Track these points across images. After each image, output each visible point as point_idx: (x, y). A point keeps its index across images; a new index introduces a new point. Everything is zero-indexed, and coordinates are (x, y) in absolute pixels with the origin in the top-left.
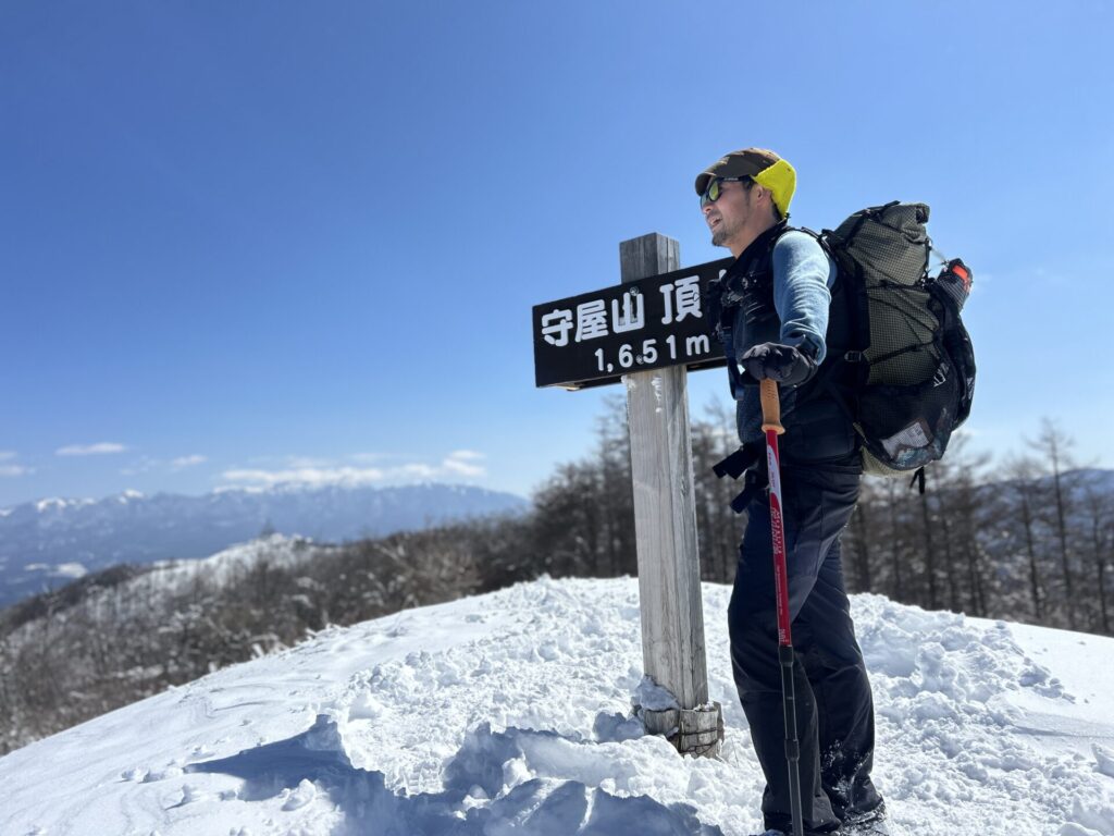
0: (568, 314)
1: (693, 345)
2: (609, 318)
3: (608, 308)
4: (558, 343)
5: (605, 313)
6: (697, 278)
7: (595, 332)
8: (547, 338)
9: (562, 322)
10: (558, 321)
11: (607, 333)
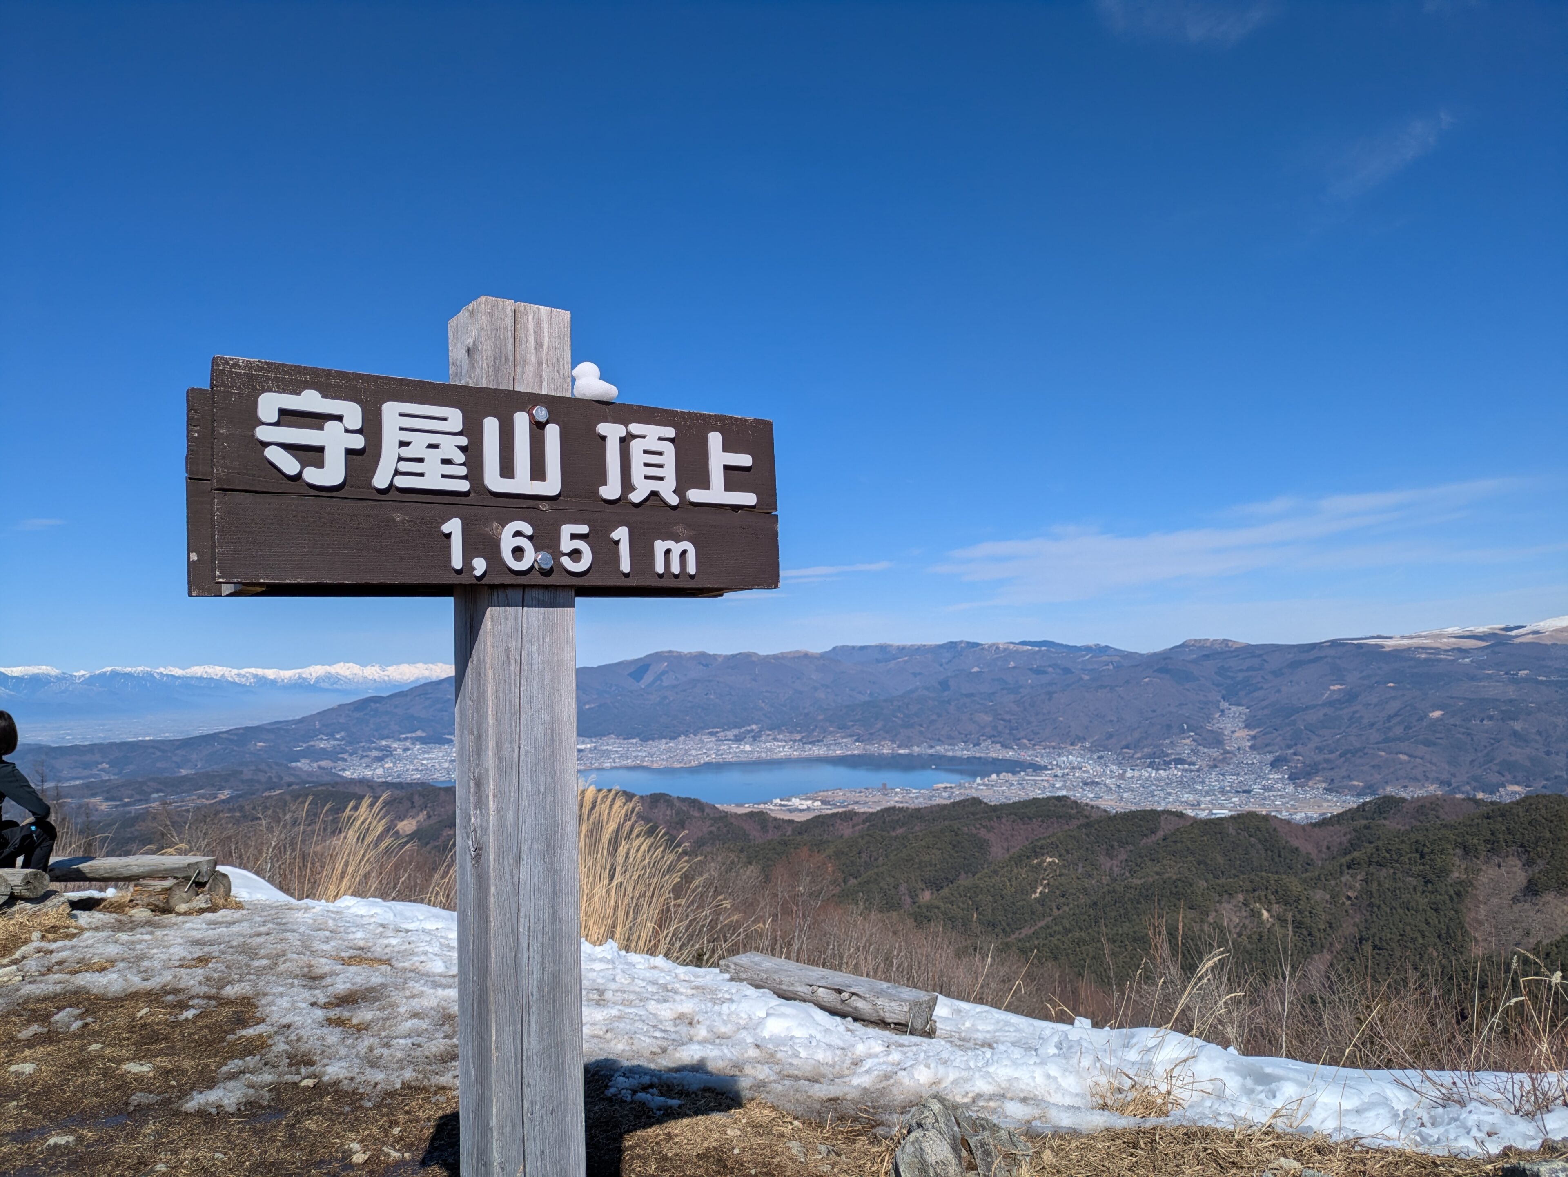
0: (352, 413)
1: (667, 555)
2: (473, 456)
3: (473, 432)
4: (312, 475)
5: (463, 441)
6: (670, 432)
7: (433, 481)
8: (274, 454)
9: (330, 425)
10: (316, 420)
11: (464, 486)
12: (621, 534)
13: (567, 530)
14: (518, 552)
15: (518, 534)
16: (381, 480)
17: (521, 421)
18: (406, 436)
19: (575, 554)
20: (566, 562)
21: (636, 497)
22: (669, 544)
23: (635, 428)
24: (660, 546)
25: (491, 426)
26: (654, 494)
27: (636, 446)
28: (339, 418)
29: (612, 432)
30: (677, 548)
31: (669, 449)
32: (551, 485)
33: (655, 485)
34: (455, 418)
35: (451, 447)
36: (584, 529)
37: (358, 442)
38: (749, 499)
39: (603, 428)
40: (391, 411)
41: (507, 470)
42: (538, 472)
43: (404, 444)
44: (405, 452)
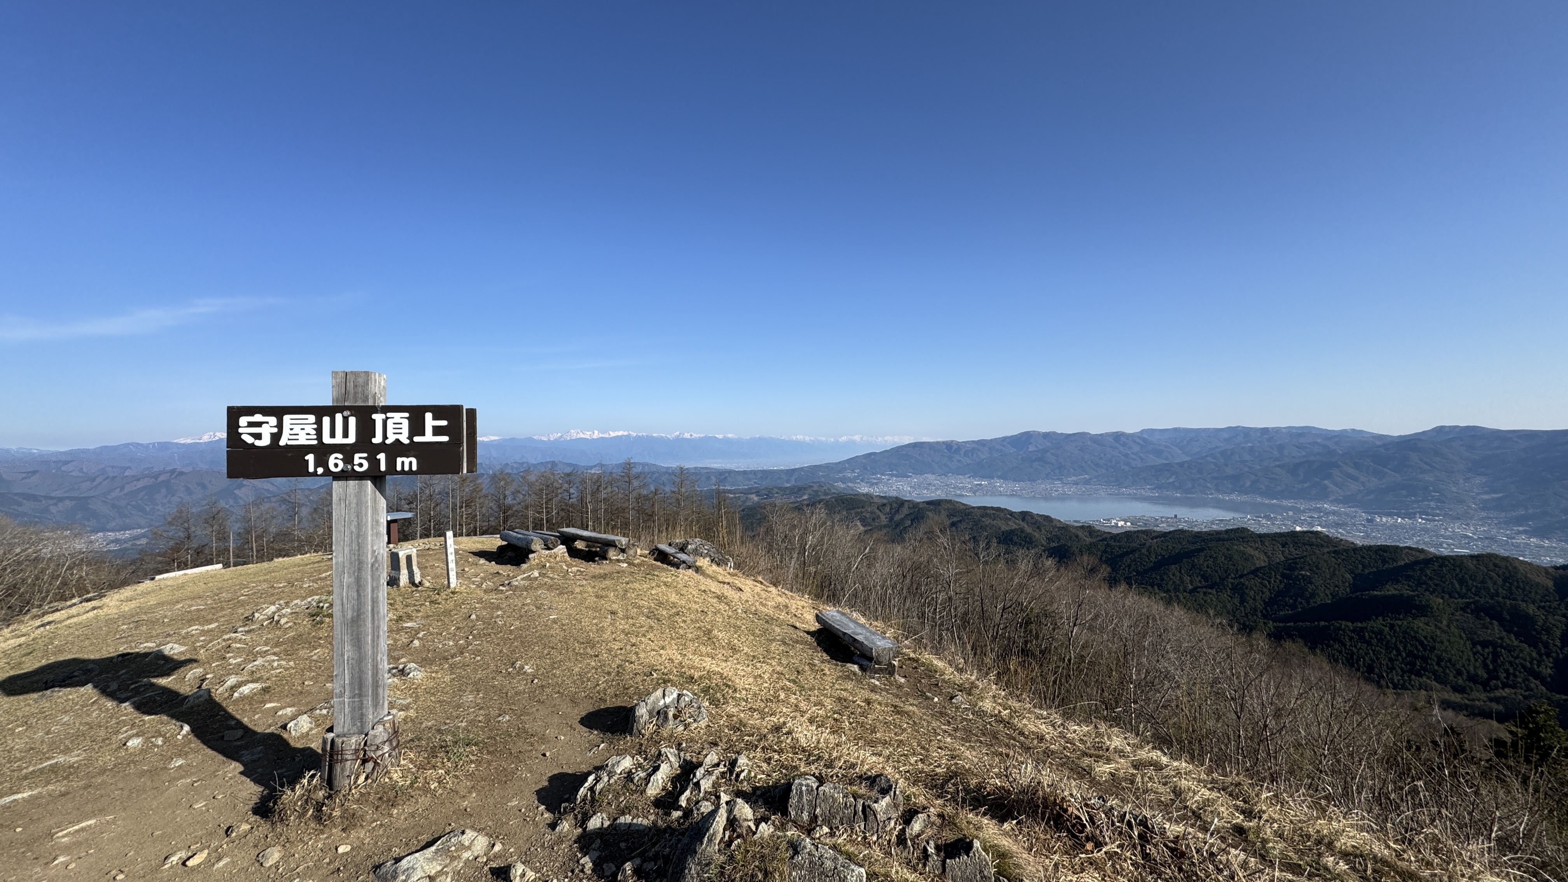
0: (273, 420)
1: (403, 463)
2: (319, 431)
3: (319, 423)
4: (258, 443)
5: (315, 426)
6: (407, 415)
7: (302, 440)
8: (244, 437)
9: (264, 425)
10: (259, 424)
11: (315, 442)
12: (382, 457)
13: (357, 456)
14: (336, 465)
15: (336, 458)
16: (283, 442)
17: (339, 417)
18: (292, 427)
19: (361, 465)
20: (357, 468)
21: (388, 442)
22: (404, 459)
23: (389, 415)
24: (399, 460)
25: (326, 420)
26: (398, 440)
27: (389, 422)
28: (267, 423)
29: (378, 418)
30: (407, 461)
31: (406, 423)
32: (352, 439)
33: (397, 436)
34: (312, 418)
35: (311, 429)
36: (365, 455)
37: (275, 430)
38: (445, 439)
39: (374, 416)
40: (287, 419)
41: (333, 435)
42: (346, 435)
43: (291, 429)
44: (292, 432)
